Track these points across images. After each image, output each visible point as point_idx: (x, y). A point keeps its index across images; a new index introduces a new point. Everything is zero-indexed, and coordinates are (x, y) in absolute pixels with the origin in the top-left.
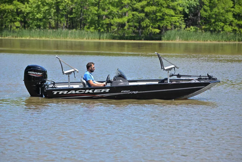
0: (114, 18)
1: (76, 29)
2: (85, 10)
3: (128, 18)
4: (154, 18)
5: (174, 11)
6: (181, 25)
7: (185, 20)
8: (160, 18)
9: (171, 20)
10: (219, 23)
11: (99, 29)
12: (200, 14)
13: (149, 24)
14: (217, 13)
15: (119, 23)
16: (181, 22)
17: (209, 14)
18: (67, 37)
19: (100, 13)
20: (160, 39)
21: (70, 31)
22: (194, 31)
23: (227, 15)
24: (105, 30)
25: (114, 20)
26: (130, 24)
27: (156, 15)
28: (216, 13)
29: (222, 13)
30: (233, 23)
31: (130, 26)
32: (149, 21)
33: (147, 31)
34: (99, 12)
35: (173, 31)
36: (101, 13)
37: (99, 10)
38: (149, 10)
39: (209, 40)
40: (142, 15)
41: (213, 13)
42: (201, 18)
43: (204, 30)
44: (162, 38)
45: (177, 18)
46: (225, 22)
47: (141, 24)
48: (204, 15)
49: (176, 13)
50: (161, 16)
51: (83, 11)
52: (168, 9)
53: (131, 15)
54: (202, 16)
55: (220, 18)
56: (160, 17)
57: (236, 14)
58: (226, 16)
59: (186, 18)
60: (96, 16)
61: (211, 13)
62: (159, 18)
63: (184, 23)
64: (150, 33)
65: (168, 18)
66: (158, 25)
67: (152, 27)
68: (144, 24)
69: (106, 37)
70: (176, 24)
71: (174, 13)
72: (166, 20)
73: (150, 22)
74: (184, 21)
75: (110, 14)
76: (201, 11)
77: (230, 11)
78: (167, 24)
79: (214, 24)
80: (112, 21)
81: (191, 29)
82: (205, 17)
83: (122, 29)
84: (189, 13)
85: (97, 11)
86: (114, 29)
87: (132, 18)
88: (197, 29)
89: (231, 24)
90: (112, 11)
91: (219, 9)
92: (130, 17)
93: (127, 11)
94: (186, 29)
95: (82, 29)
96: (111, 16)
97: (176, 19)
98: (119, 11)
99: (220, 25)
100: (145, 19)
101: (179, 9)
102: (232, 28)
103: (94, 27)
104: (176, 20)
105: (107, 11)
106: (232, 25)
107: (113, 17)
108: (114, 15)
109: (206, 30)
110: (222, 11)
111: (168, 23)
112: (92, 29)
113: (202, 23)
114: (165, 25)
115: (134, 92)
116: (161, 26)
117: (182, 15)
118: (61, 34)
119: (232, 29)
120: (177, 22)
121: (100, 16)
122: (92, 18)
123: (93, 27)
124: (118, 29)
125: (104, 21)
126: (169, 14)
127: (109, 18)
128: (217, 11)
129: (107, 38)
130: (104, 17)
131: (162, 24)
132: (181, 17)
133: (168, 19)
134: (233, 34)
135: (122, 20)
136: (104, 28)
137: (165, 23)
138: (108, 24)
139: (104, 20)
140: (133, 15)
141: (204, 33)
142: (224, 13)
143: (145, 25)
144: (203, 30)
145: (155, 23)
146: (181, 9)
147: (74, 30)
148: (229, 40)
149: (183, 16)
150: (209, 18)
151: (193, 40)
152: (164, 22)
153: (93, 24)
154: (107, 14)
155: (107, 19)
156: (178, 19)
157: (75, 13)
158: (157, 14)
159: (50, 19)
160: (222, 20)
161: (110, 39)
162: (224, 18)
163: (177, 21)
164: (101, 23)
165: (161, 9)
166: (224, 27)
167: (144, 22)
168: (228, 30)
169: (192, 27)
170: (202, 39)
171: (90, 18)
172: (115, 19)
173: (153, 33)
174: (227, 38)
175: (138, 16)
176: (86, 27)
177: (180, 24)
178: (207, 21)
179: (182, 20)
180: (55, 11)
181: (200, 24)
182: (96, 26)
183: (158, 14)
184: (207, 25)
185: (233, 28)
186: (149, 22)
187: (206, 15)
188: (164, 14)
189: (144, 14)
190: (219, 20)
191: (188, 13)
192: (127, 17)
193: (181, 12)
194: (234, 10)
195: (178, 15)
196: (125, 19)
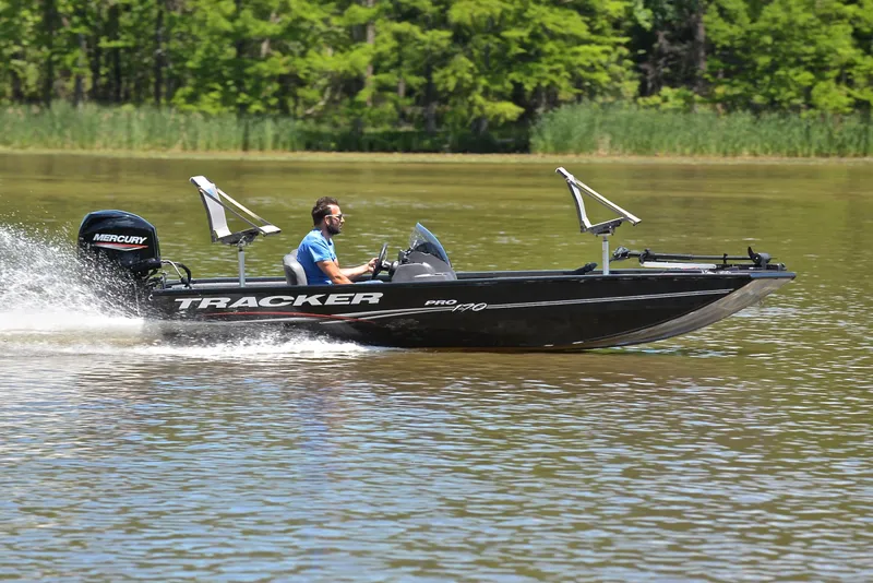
0: (311, 52)
1: (138, 103)
2: (177, 14)
3: (374, 52)
4: (495, 49)
5: (587, 19)
6: (617, 84)
7: (638, 59)
8: (521, 51)
9: (571, 58)
10: (792, 72)
11: (239, 101)
12: (707, 30)
13: (468, 76)
14: (779, 26)
15: (332, 73)
16: (617, 69)
17: (743, 32)
18: (92, 140)
19: (246, 30)
20: (524, 147)
21: (107, 114)
22: (676, 111)
23: (826, 34)
24: (269, 107)
25: (309, 60)
26: (383, 77)
27: (504, 39)
28: (774, 27)
29: (803, 28)
30: (854, 72)
31: (383, 88)
32: (471, 65)
33: (465, 112)
34: (239, 23)
35: (584, 112)
36: (250, 26)
37: (242, 14)
38: (471, 15)
39: (746, 152)
40: (437, 38)
41: (761, 24)
42: (711, 48)
43: (725, 106)
44: (532, 140)
45: (597, 49)
46: (818, 66)
47: (436, 76)
48: (723, 35)
49: (597, 27)
50: (527, 41)
51: (165, 22)
52: (556, 10)
53: (386, 35)
54: (713, 39)
55: (793, 49)
56: (522, 44)
57: (867, 30)
58: (824, 42)
59: (641, 52)
60: (229, 41)
61: (754, 26)
62: (516, 50)
63: (630, 73)
64: (478, 121)
65: (557, 50)
66: (513, 82)
67: (486, 93)
68: (445, 79)
69: (276, 138)
70: (596, 76)
71: (586, 27)
72: (552, 59)
73: (476, 71)
74: (630, 63)
75: (293, 30)
76: (705, 18)
77: (841, 17)
78: (553, 77)
79: (767, 78)
80: (301, 65)
81: (665, 100)
82: (727, 43)
83: (347, 101)
84: (655, 27)
85: (232, 18)
86: (309, 104)
87: (394, 50)
88: (689, 101)
89: (845, 79)
90: (302, 19)
91: (788, 9)
92: (385, 48)
93: (372, 20)
94: (640, 100)
95: (163, 101)
96: (298, 43)
97: (594, 55)
98: (335, 21)
99: (796, 79)
100: (452, 55)
101: (606, 7)
102: (849, 96)
103: (222, 92)
104: (594, 59)
105: (279, 20)
106: (850, 83)
107: (307, 46)
108: (309, 39)
109: (730, 104)
110: (802, 18)
111: (557, 72)
112: (209, 102)
113: (715, 75)
114: (544, 84)
115: (473, 306)
116: (528, 87)
117: (624, 36)
118: (65, 127)
119: (851, 100)
120: (598, 67)
121: (244, 44)
122: (208, 51)
123: (214, 95)
124: (332, 102)
125: (263, 66)
126: (564, 31)
127: (285, 51)
128: (783, 17)
129: (280, 146)
130: (265, 47)
131: (530, 79)
132: (619, 44)
133: (558, 57)
134: (854, 122)
135: (346, 58)
136: (265, 100)
137: (542, 75)
138: (282, 79)
139: (264, 60)
140: (398, 36)
141: (725, 117)
142: (813, 27)
143: (452, 83)
144: (719, 106)
145: (499, 72)
146: (619, 11)
147: (128, 107)
148: (841, 150)
149: (625, 40)
150: (746, 50)
151: (675, 150)
152: (539, 70)
153: (215, 81)
154: (278, 32)
155: (277, 54)
156: (602, 55)
157: (130, 29)
158: (505, 34)
159: (16, 56)
160: (805, 59)
161: (293, 150)
162: (811, 49)
163: (601, 65)
164: (248, 77)
165: (526, 11)
166: (815, 92)
167: (449, 71)
168: (833, 104)
169: (666, 91)
170: (713, 148)
171: (200, 53)
172: (315, 55)
173: (490, 119)
174: (831, 139)
175: (422, 43)
176: (180, 92)
177: (615, 77)
178: (735, 62)
179: (621, 58)
180: (38, 18)
181: (707, 76)
182: (227, 87)
183: (513, 33)
184: (736, 81)
185: (856, 93)
186: (472, 69)
187: (731, 38)
188: (539, 31)
189: (447, 34)
190: (792, 60)
191: (648, 25)
192: (369, 46)
193: (616, 25)
194: (860, 13)
195: (604, 35)
196: (361, 56)
